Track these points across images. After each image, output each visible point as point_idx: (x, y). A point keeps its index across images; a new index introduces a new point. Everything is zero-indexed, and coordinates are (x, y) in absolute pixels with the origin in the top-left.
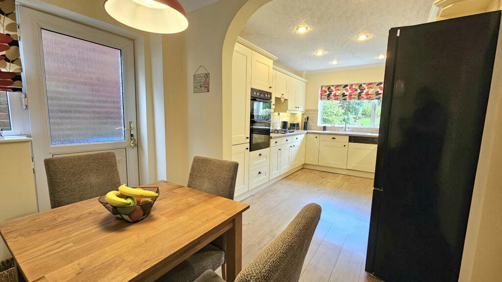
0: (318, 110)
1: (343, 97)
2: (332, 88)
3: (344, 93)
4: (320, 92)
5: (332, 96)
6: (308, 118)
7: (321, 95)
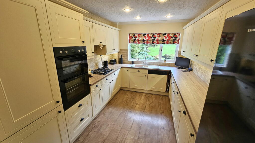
0: (128, 50)
1: (143, 42)
2: (136, 35)
3: (144, 39)
4: (129, 38)
5: (136, 41)
6: (122, 55)
7: (130, 40)
